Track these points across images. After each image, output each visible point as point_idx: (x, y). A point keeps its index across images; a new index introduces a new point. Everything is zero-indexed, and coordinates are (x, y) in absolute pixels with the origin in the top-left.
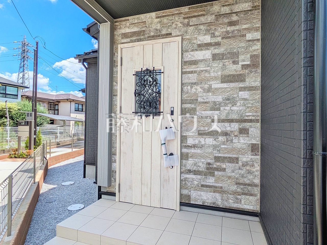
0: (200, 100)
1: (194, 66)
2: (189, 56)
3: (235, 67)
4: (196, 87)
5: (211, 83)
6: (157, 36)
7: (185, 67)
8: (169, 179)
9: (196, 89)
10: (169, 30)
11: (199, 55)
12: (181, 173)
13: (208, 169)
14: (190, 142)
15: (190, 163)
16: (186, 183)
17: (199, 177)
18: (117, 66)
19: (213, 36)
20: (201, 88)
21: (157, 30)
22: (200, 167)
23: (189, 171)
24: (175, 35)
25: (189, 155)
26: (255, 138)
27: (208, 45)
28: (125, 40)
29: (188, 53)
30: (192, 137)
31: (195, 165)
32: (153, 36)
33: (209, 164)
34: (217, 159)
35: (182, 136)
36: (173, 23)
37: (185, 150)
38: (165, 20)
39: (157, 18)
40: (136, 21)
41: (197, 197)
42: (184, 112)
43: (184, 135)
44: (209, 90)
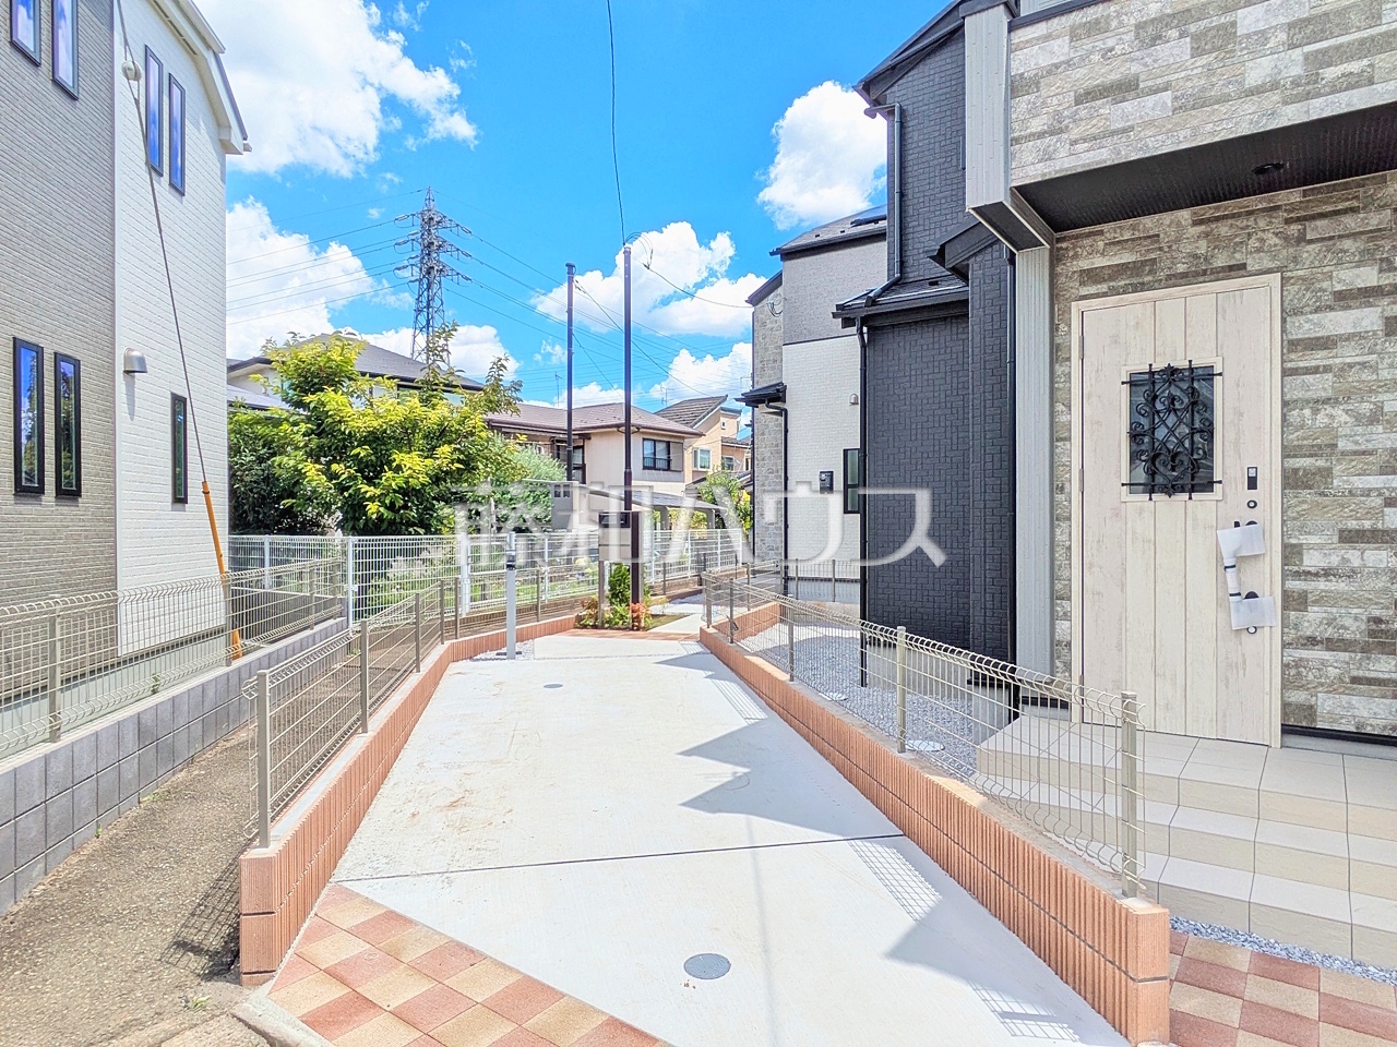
0: (1342, 444)
1: (1322, 354)
2: (1307, 326)
4: (1329, 410)
5: (1381, 398)
6: (1196, 274)
7: (1293, 356)
8: (1244, 663)
9: (1332, 417)
10: (1237, 256)
11: (1340, 322)
12: (1284, 645)
13: (1372, 634)
14: (1312, 561)
15: (1312, 619)
16: (1299, 673)
17: (1345, 656)
18: (1069, 359)
19: (1388, 266)
20: (1347, 412)
21: (1196, 257)
22: (1346, 629)
23: (1312, 641)
24: (1257, 267)
25: (1310, 597)
27: (1368, 295)
28: (1093, 290)
29: (1302, 319)
30: (1320, 547)
31: (1329, 624)
32: (1184, 275)
33: (1378, 621)
35: (1285, 546)
36: (1249, 235)
37: (1295, 585)
38: (1223, 229)
39: (1196, 223)
40: (1127, 236)
41: (1338, 710)
42: (1292, 480)
43: (1293, 541)
44: (1374, 419)
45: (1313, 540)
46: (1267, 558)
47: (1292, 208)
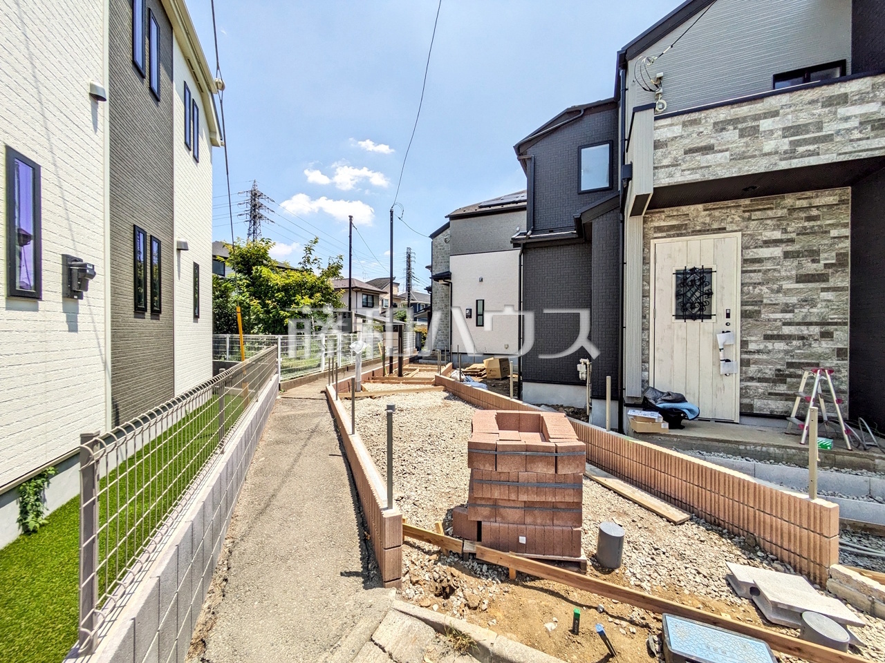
0: (765, 301)
1: (757, 265)
2: (751, 254)
3: (815, 265)
4: (760, 287)
5: (781, 283)
6: (705, 231)
7: (745, 265)
8: (724, 387)
9: (761, 290)
10: (722, 224)
11: (765, 252)
12: (741, 380)
13: (777, 375)
14: (752, 347)
15: (752, 370)
16: (746, 392)
17: (765, 384)
18: (649, 263)
19: (785, 231)
20: (767, 288)
21: (705, 224)
22: (766, 373)
23: (752, 379)
24: (731, 229)
25: (751, 361)
26: (841, 342)
27: (776, 242)
28: (660, 235)
29: (749, 251)
30: (756, 341)
31: (759, 372)
32: (700, 231)
33: (779, 370)
34: (790, 365)
35: (741, 341)
36: (728, 216)
37: (746, 356)
38: (717, 213)
39: (705, 210)
40: (675, 213)
41: (763, 406)
42: (745, 315)
43: (745, 339)
44: (778, 291)
45: (753, 338)
46: (734, 346)
47: (746, 206)
